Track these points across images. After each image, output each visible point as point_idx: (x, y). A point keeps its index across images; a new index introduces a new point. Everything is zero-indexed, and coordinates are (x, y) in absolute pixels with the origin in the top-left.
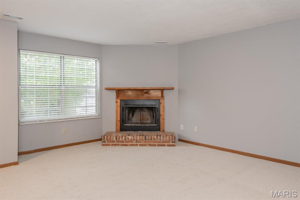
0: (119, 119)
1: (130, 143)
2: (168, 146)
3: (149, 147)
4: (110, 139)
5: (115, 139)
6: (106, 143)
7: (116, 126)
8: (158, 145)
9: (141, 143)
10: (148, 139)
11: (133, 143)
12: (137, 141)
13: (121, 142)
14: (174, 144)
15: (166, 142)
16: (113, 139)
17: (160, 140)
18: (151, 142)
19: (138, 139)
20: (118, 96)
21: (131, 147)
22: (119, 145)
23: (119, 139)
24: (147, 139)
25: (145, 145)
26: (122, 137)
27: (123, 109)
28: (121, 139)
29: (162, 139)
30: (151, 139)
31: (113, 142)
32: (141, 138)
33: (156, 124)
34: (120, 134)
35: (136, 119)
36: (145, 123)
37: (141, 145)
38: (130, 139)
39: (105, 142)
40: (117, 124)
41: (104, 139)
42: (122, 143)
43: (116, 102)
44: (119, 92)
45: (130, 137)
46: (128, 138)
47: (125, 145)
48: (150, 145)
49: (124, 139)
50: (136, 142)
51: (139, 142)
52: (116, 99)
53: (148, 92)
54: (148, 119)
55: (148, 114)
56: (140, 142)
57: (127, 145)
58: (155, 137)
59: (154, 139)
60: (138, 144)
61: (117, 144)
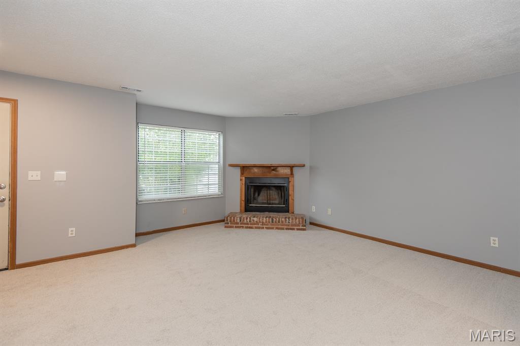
0: (244, 199)
1: (256, 226)
2: (298, 229)
3: (277, 230)
4: (234, 221)
5: (239, 221)
7: (241, 206)
8: (287, 229)
9: (268, 225)
10: (276, 222)
11: (259, 225)
12: (263, 224)
13: (245, 224)
14: (305, 228)
15: (295, 225)
17: (289, 223)
18: (279, 225)
19: (264, 221)
20: (242, 174)
21: (256, 229)
22: (243, 227)
23: (244, 220)
24: (274, 221)
25: (273, 228)
26: (247, 219)
27: (247, 188)
28: (245, 221)
29: (291, 222)
30: (279, 222)
31: (237, 223)
32: (268, 220)
33: (284, 204)
34: (245, 215)
35: (262, 198)
36: (273, 204)
37: (267, 228)
38: (255, 221)
39: (228, 224)
40: (241, 204)
41: (227, 220)
42: (246, 226)
43: (241, 180)
44: (244, 168)
45: (255, 219)
46: (253, 220)
47: (250, 228)
48: (277, 228)
51: (265, 225)
52: (241, 176)
53: (276, 169)
54: (275, 199)
55: (276, 193)
57: (252, 228)
58: (283, 220)
59: (282, 222)
60: (265, 226)
61: (241, 227)
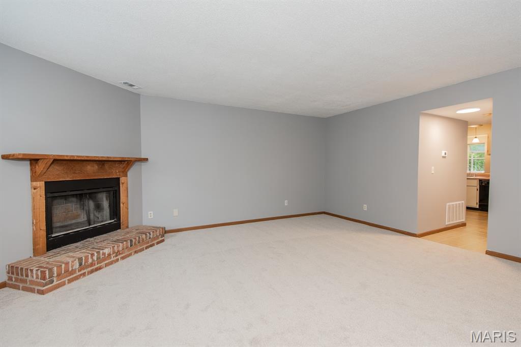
1: (106, 262)
2: (158, 243)
3: (136, 255)
4: (66, 270)
5: (77, 265)
6: (55, 283)
9: (124, 253)
10: (135, 244)
11: (111, 258)
12: (118, 253)
13: (88, 267)
14: (163, 238)
15: (154, 239)
16: (72, 267)
17: (150, 238)
18: (138, 246)
19: (121, 249)
21: (106, 268)
22: (84, 274)
23: (87, 260)
24: (133, 243)
25: (130, 255)
26: (92, 255)
28: (90, 261)
29: (152, 236)
30: (139, 242)
31: (73, 272)
32: (125, 245)
37: (123, 258)
38: (106, 254)
39: (52, 282)
42: (90, 269)
43: (35, 189)
45: (107, 251)
46: (104, 254)
47: (97, 269)
48: (136, 252)
49: (95, 258)
50: (116, 256)
51: (120, 254)
52: (32, 181)
53: (103, 164)
56: (122, 254)
57: (100, 268)
58: (144, 236)
59: (143, 239)
60: (119, 257)
61: (81, 275)
